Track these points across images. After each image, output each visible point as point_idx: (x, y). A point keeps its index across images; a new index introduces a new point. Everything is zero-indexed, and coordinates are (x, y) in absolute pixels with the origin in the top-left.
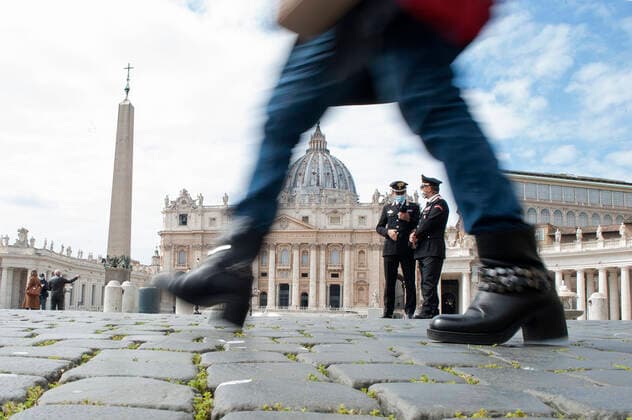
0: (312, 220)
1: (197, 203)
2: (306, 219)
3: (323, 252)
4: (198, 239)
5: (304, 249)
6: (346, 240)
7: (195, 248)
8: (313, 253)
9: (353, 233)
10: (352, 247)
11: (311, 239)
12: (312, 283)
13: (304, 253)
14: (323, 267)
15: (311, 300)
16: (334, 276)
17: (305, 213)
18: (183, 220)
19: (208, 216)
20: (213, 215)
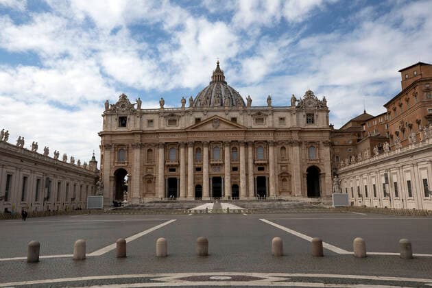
0: (240, 121)
1: (136, 107)
2: (234, 119)
3: (250, 149)
4: (137, 138)
5: (234, 146)
6: (270, 138)
7: (134, 146)
8: (242, 150)
9: (275, 131)
10: (275, 144)
11: (240, 137)
12: (242, 175)
13: (234, 150)
14: (251, 161)
15: (242, 191)
16: (259, 169)
17: (234, 114)
18: (123, 121)
19: (145, 118)
20: (150, 117)
